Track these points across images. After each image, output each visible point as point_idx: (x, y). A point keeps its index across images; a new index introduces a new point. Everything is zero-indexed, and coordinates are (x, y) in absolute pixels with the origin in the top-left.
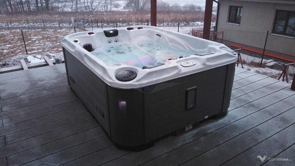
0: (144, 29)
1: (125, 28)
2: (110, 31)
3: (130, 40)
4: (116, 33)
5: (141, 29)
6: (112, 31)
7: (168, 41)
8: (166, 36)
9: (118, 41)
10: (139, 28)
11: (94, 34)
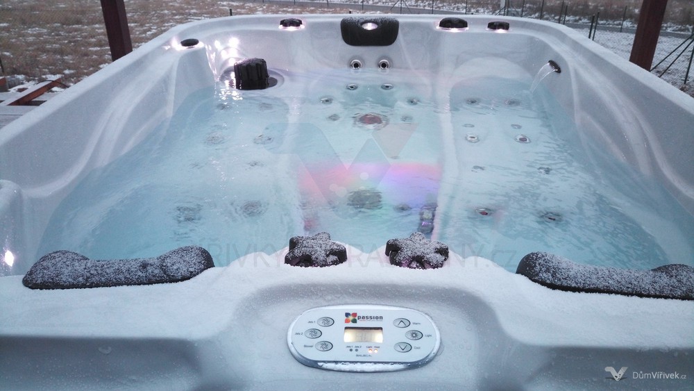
0: (512, 31)
1: (434, 20)
2: (366, 22)
3: (435, 67)
4: (386, 34)
5: (501, 31)
6: (374, 22)
7: (576, 99)
8: (577, 74)
9: (393, 67)
10: (493, 26)
11: (302, 27)
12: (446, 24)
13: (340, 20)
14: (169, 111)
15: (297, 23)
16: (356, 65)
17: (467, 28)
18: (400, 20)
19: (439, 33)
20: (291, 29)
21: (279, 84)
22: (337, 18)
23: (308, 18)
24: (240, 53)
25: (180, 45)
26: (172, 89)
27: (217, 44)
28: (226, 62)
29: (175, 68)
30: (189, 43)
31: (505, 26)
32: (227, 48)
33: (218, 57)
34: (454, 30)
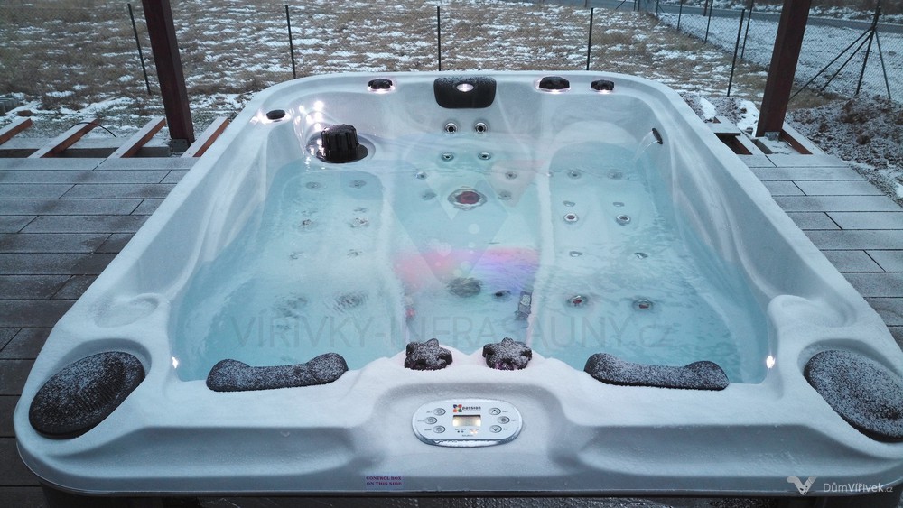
0: (619, 91)
1: (533, 78)
5: (604, 92)
8: (675, 149)
9: (490, 131)
10: (597, 85)
11: (393, 88)
12: (547, 84)
13: (433, 80)
14: (262, 193)
15: (385, 84)
16: (451, 129)
17: (569, 89)
18: (498, 80)
19: (539, 95)
20: (381, 91)
21: (370, 154)
22: (430, 77)
23: (400, 78)
24: (325, 117)
25: (266, 117)
26: (264, 170)
27: (302, 109)
28: (312, 128)
29: (265, 147)
30: (276, 115)
31: (608, 85)
32: (312, 113)
33: (303, 122)
34: (555, 92)
